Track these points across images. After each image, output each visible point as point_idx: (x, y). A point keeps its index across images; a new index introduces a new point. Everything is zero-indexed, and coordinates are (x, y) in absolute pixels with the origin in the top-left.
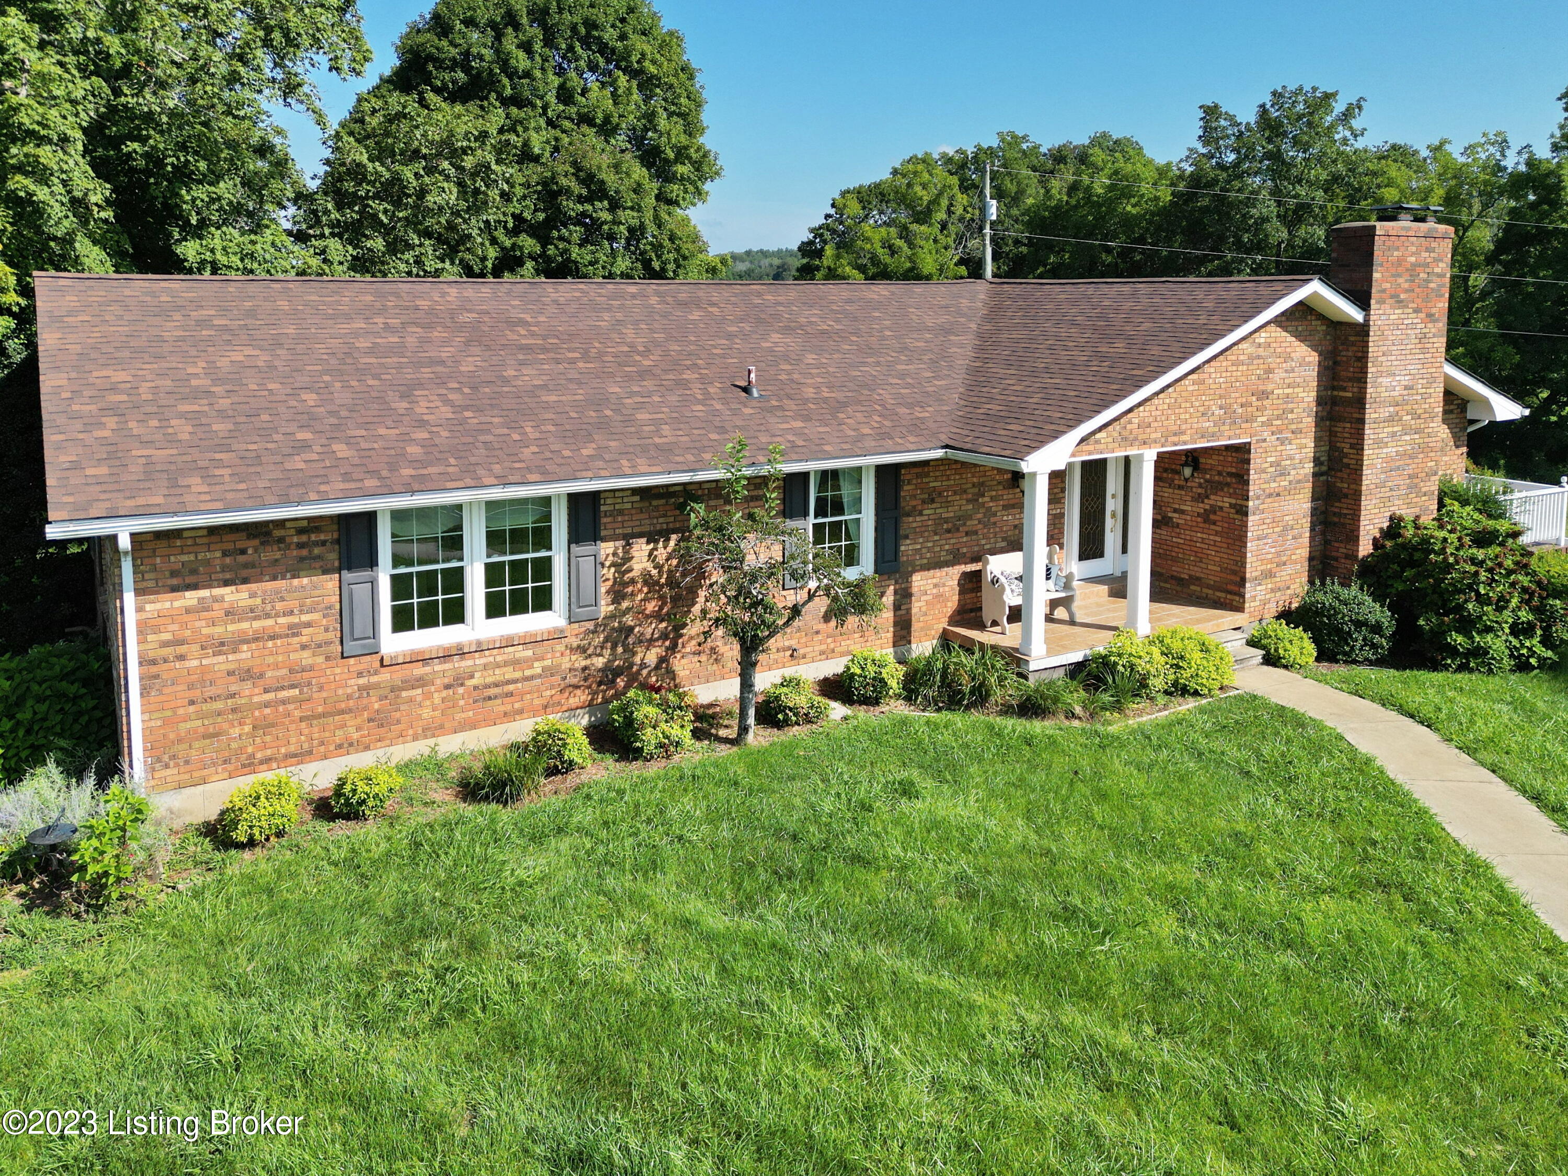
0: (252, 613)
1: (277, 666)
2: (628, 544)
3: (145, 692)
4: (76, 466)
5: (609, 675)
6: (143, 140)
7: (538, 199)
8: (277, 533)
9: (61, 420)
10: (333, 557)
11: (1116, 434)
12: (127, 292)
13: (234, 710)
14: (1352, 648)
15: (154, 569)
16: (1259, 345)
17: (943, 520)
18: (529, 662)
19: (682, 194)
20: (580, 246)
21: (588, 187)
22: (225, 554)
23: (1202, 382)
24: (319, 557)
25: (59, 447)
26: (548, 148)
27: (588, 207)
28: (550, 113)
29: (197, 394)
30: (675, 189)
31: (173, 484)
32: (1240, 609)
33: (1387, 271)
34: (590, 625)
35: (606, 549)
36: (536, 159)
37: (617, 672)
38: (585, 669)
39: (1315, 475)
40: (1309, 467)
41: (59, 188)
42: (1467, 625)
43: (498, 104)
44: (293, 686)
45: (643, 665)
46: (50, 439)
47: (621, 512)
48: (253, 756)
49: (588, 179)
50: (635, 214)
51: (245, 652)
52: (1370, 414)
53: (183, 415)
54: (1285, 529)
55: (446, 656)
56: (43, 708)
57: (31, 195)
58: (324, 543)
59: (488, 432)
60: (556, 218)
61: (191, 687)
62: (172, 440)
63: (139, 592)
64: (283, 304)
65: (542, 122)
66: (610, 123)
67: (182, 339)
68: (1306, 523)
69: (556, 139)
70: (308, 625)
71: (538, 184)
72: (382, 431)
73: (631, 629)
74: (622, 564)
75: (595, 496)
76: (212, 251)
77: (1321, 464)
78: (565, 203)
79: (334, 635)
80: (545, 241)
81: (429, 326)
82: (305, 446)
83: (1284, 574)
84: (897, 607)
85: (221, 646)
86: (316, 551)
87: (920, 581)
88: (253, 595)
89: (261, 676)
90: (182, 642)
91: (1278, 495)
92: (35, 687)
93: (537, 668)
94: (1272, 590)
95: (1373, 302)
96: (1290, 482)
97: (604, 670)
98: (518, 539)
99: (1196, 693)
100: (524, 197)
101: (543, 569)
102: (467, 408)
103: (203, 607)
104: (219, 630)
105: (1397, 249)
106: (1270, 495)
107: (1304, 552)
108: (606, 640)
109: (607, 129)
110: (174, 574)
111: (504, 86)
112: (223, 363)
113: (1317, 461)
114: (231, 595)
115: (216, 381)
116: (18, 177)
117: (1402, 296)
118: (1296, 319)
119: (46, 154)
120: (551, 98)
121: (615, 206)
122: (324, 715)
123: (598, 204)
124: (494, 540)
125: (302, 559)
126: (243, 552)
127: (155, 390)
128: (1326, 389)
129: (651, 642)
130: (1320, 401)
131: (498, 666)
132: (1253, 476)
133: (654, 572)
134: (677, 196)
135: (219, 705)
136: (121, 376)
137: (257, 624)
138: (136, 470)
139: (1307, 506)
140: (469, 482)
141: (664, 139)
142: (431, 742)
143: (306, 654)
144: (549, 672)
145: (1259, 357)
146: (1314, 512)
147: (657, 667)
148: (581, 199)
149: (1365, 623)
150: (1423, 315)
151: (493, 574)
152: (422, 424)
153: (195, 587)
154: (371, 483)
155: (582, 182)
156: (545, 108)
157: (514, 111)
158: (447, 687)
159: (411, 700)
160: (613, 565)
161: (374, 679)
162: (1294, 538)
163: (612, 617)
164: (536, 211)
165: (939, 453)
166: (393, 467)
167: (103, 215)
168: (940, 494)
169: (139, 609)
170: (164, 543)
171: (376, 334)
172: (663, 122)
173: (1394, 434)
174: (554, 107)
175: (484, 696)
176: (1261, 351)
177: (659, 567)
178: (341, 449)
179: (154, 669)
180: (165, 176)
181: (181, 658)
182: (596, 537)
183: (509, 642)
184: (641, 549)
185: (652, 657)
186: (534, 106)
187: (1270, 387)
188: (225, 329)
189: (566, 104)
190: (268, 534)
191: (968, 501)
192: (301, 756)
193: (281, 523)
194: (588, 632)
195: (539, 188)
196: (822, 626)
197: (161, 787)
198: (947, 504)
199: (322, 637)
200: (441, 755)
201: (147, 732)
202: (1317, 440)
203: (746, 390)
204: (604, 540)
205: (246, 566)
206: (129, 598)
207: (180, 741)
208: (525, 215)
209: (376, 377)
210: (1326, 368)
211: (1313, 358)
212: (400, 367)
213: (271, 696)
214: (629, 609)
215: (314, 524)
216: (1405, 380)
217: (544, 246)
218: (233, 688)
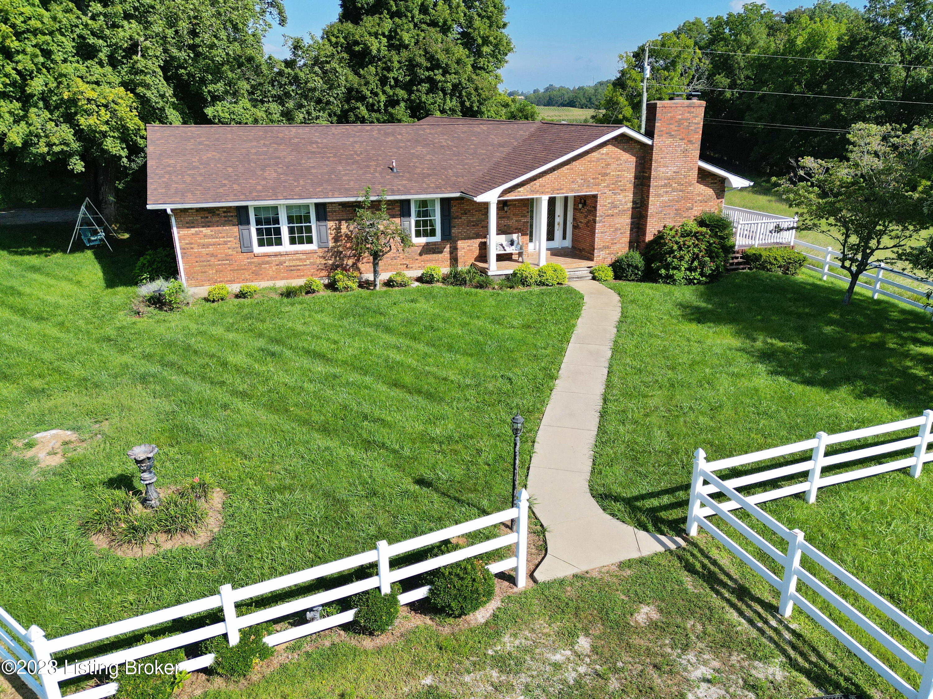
0: (212, 237)
1: (221, 254)
2: (340, 223)
3: (183, 258)
4: (156, 189)
5: (334, 267)
6: (185, 68)
7: (407, 69)
8: (217, 212)
9: (153, 175)
10: (235, 220)
11: (528, 189)
12: (177, 132)
13: (210, 265)
14: (627, 275)
15: (181, 221)
16: (603, 154)
17: (469, 222)
18: (305, 260)
19: (486, 63)
20: (427, 94)
21: (431, 62)
22: (202, 218)
23: (572, 169)
24: (231, 221)
25: (152, 183)
26: (413, 40)
27: (431, 73)
28: (416, 20)
29: (195, 168)
30: (482, 62)
31: (183, 195)
32: (592, 260)
33: (664, 122)
34: (326, 250)
35: (331, 224)
36: (406, 47)
37: (337, 266)
38: (325, 264)
39: (633, 208)
40: (630, 205)
41: (155, 91)
42: (667, 267)
43: (388, 16)
44: (227, 260)
45: (347, 265)
46: (149, 181)
47: (335, 211)
48: (216, 280)
49: (431, 58)
50: (456, 77)
51: (211, 249)
52: (653, 183)
53: (188, 175)
54: (616, 230)
55: (276, 255)
56: (159, 265)
57: (145, 94)
58: (232, 216)
59: (286, 182)
60: (415, 81)
61: (196, 257)
62: (184, 182)
63: (177, 228)
64: (229, 136)
65: (411, 25)
66: (446, 25)
67: (192, 149)
68: (628, 228)
69: (418, 35)
70: (230, 241)
71: (406, 61)
72: (251, 181)
73: (342, 252)
74: (338, 229)
75: (324, 205)
76: (217, 112)
77: (637, 203)
78: (418, 71)
79: (238, 245)
80: (410, 92)
81: (280, 144)
82: (225, 185)
83: (616, 247)
84: (451, 253)
85: (204, 246)
86: (230, 219)
87: (461, 244)
88: (211, 231)
89: (217, 256)
90: (192, 244)
91: (612, 216)
92: (157, 259)
93: (308, 262)
94: (609, 254)
95: (655, 136)
96: (619, 211)
97: (333, 265)
98: (299, 219)
99: (547, 285)
100: (399, 68)
101: (309, 229)
102: (282, 174)
103: (197, 234)
104: (202, 241)
105: (670, 112)
106: (608, 216)
107: (628, 240)
108: (332, 255)
109: (445, 29)
110: (187, 223)
111: (391, 6)
112: (204, 158)
113: (634, 202)
114: (205, 230)
115: (201, 164)
116: (140, 88)
117: (673, 133)
118: (624, 143)
119: (148, 79)
120: (416, 12)
121: (446, 72)
122: (237, 270)
123: (436, 72)
124: (290, 219)
125: (226, 221)
126: (207, 217)
127: (181, 166)
128: (640, 172)
129: (349, 257)
130: (636, 177)
131: (294, 260)
132: (598, 207)
133: (349, 233)
134: (484, 64)
135: (205, 263)
136: (172, 162)
137: (214, 240)
138: (173, 191)
139: (629, 221)
140: (274, 198)
141: (476, 32)
142: (274, 282)
143: (230, 250)
144: (312, 264)
145: (602, 159)
146: (632, 223)
147: (353, 266)
148: (428, 69)
149: (632, 265)
150: (686, 141)
151: (291, 230)
152: (265, 179)
153: (194, 227)
154: (242, 197)
155: (428, 60)
156: (413, 17)
157: (397, 20)
158: (277, 265)
159: (265, 268)
160: (335, 229)
161: (252, 260)
162: (621, 233)
163: (334, 247)
164: (405, 76)
165: (458, 195)
166: (250, 193)
167: (172, 100)
168: (469, 211)
169: (178, 233)
170: (183, 214)
171: (259, 147)
172: (477, 23)
173: (667, 192)
174: (418, 17)
175: (290, 269)
176: (604, 157)
177: (351, 232)
178: (236, 187)
179: (185, 251)
180: (197, 82)
181: (192, 248)
182: (326, 219)
183: (296, 253)
184: (344, 225)
185: (350, 262)
186: (406, 16)
187: (608, 171)
188: (207, 145)
189: (424, 15)
190: (214, 212)
191: (483, 215)
192: (232, 282)
193: (218, 208)
194: (325, 252)
195: (407, 63)
196: (419, 257)
197: (190, 285)
198: (473, 215)
199: (234, 246)
200: (277, 286)
201: (185, 269)
202: (635, 194)
203: (392, 169)
204: (329, 221)
205: (208, 222)
206: (175, 230)
207: (195, 273)
208: (400, 78)
209: (255, 163)
210: (640, 164)
211: (633, 159)
212: (265, 159)
213: (220, 262)
214: (340, 245)
215: (228, 209)
216: (675, 169)
217: (410, 95)
218: (209, 259)
